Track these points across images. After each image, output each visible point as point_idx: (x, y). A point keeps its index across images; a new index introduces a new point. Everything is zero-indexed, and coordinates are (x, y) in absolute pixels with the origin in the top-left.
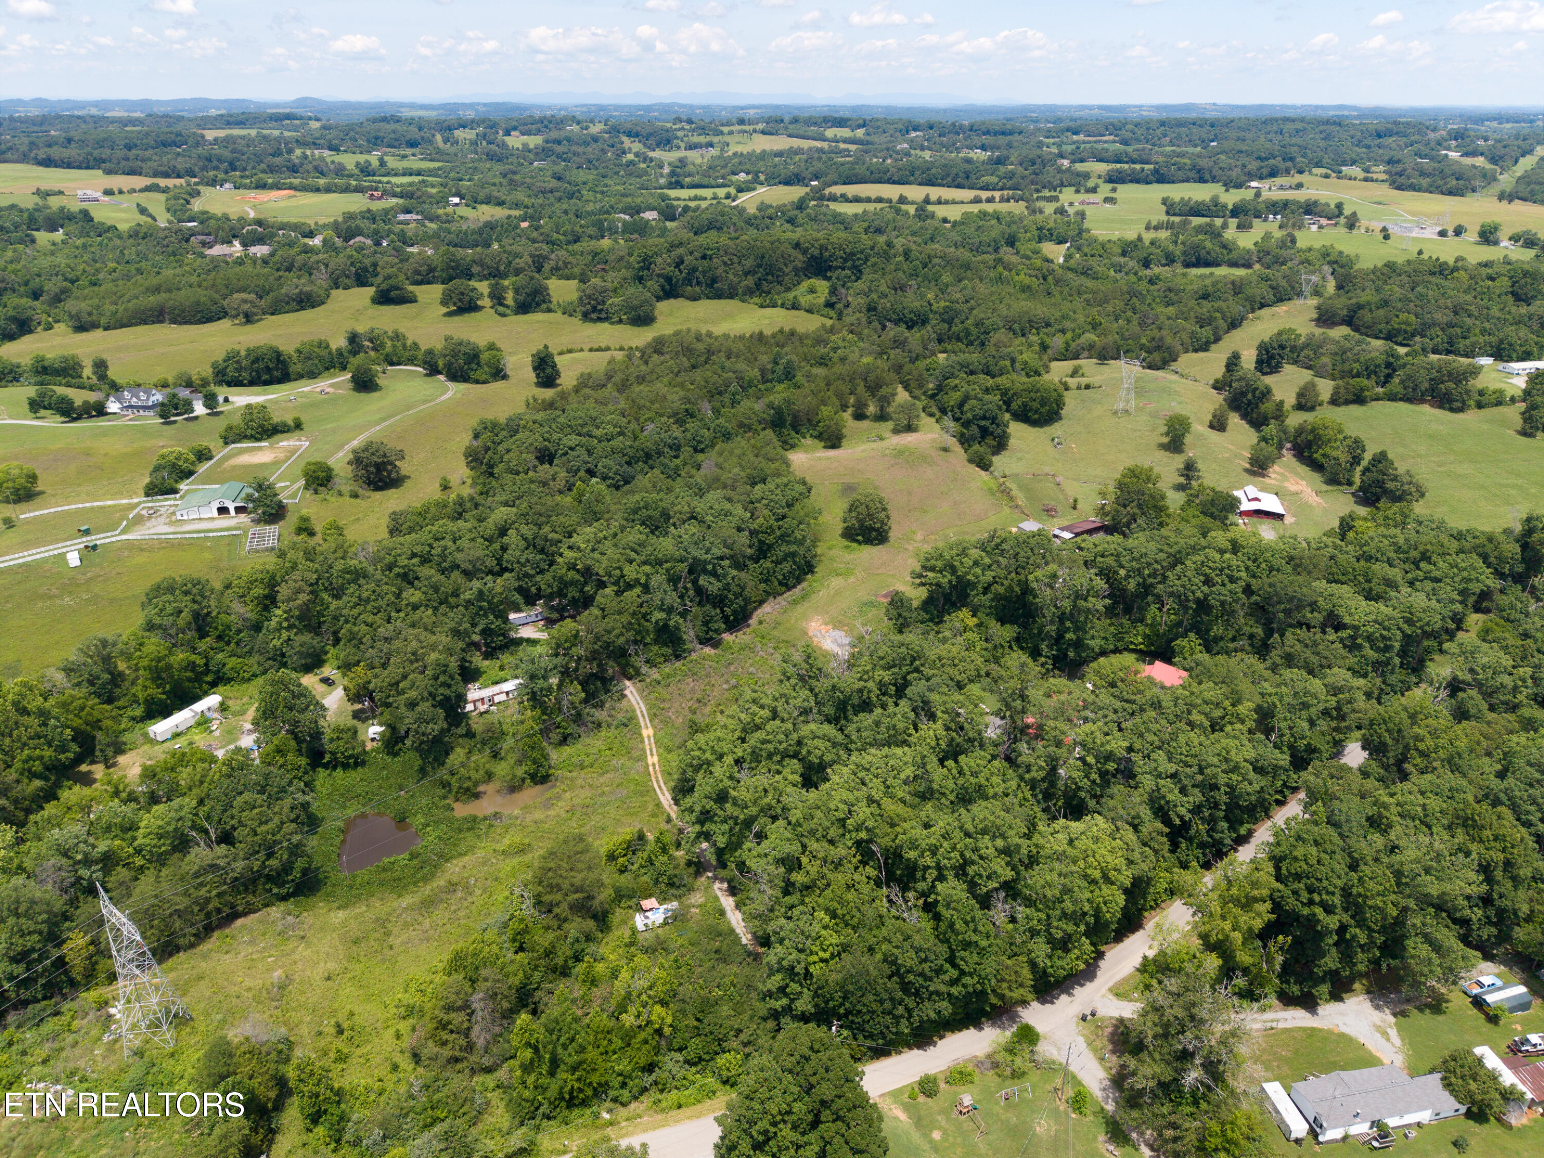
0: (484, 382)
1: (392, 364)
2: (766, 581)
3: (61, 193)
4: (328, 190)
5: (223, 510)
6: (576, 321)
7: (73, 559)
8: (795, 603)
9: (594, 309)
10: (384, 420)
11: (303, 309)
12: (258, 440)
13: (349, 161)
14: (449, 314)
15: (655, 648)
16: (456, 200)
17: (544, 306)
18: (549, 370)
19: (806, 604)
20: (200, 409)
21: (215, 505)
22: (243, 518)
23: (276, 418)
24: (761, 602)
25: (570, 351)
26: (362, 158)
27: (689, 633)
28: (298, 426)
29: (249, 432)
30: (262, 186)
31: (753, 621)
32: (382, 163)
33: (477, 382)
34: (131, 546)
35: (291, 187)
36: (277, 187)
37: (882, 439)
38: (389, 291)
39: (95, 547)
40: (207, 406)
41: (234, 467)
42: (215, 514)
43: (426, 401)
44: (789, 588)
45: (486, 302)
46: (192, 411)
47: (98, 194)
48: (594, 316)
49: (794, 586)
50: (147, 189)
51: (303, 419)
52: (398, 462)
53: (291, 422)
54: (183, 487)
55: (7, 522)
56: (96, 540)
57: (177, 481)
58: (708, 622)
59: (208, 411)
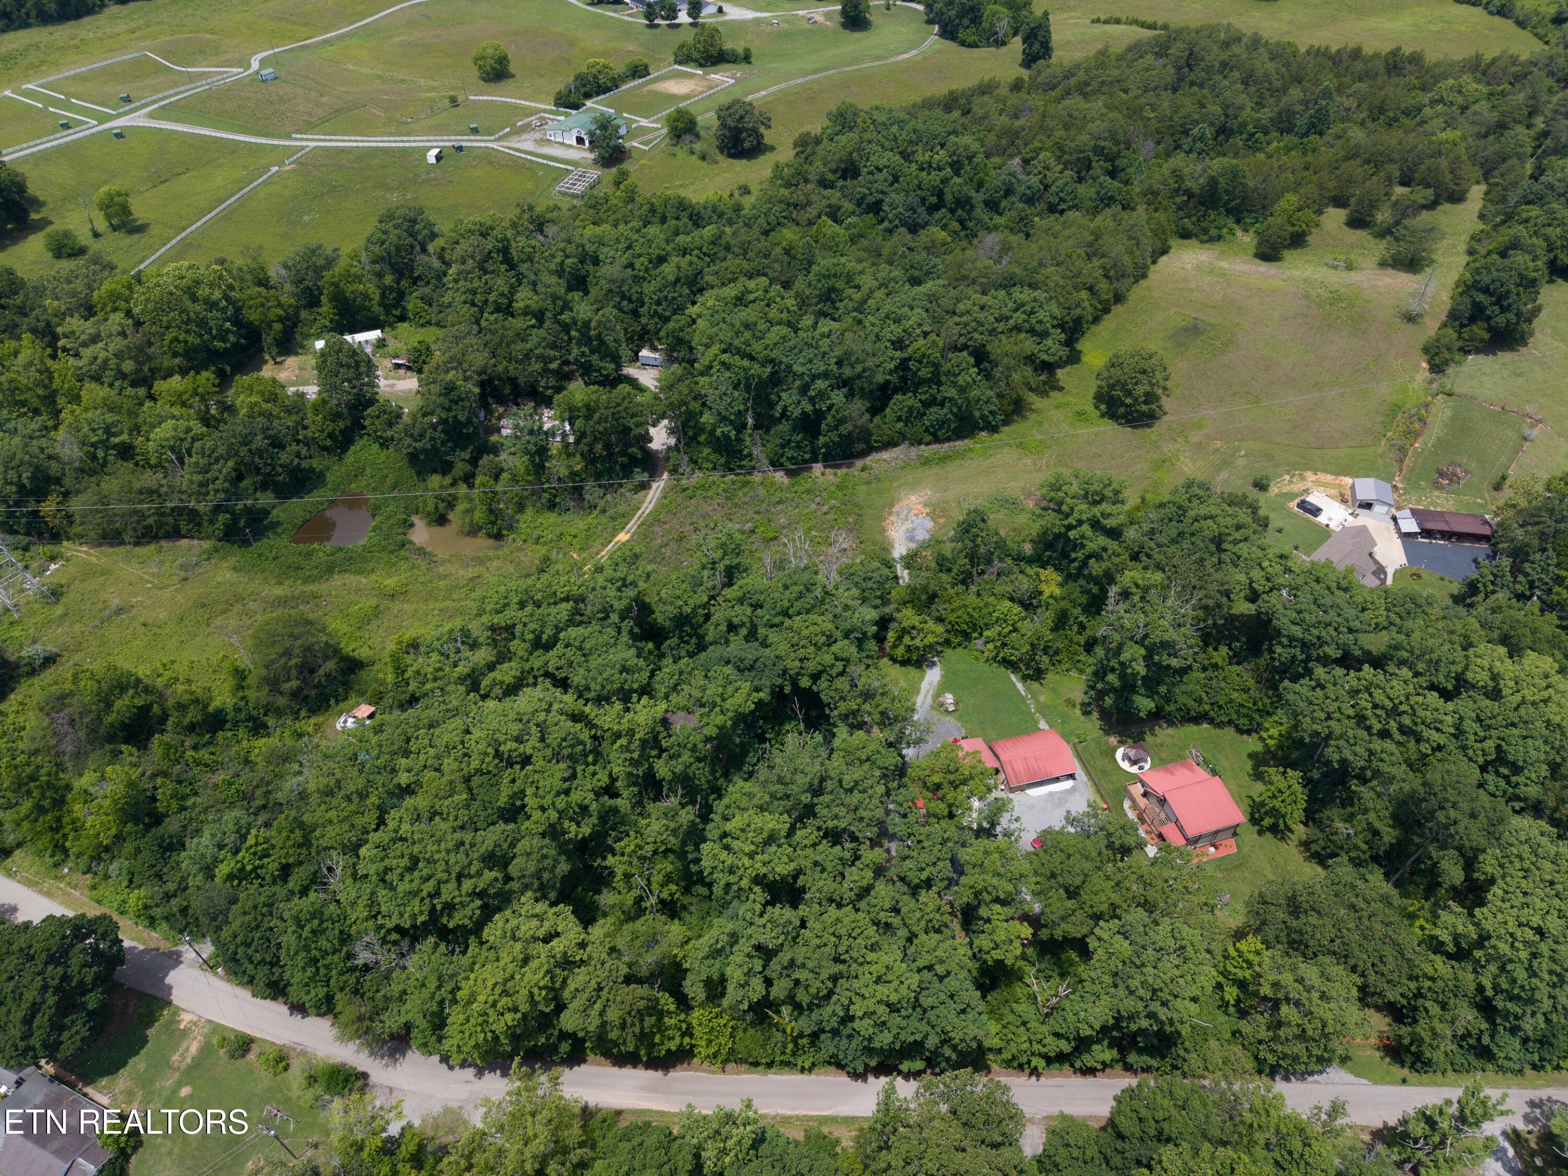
0: (971, 46)
2: (907, 422)
5: (580, 140)
7: (431, 156)
8: (927, 462)
10: (816, 71)
12: (701, 66)
15: (706, 452)
18: (1036, 46)
19: (936, 470)
20: (683, 17)
21: (575, 134)
22: (592, 156)
23: (728, 46)
24: (890, 444)
25: (1118, 22)
27: (759, 450)
28: (747, 58)
29: (695, 55)
31: (859, 463)
33: (963, 43)
34: (489, 157)
37: (1350, 267)
39: (460, 149)
40: (690, 15)
41: (650, 92)
42: (574, 143)
43: (879, 58)
44: (937, 440)
46: (675, 18)
49: (949, 440)
51: (754, 52)
52: (762, 130)
53: (740, 51)
54: (589, 103)
55: (453, 100)
56: (468, 141)
57: (588, 96)
58: (783, 446)
59: (690, 20)
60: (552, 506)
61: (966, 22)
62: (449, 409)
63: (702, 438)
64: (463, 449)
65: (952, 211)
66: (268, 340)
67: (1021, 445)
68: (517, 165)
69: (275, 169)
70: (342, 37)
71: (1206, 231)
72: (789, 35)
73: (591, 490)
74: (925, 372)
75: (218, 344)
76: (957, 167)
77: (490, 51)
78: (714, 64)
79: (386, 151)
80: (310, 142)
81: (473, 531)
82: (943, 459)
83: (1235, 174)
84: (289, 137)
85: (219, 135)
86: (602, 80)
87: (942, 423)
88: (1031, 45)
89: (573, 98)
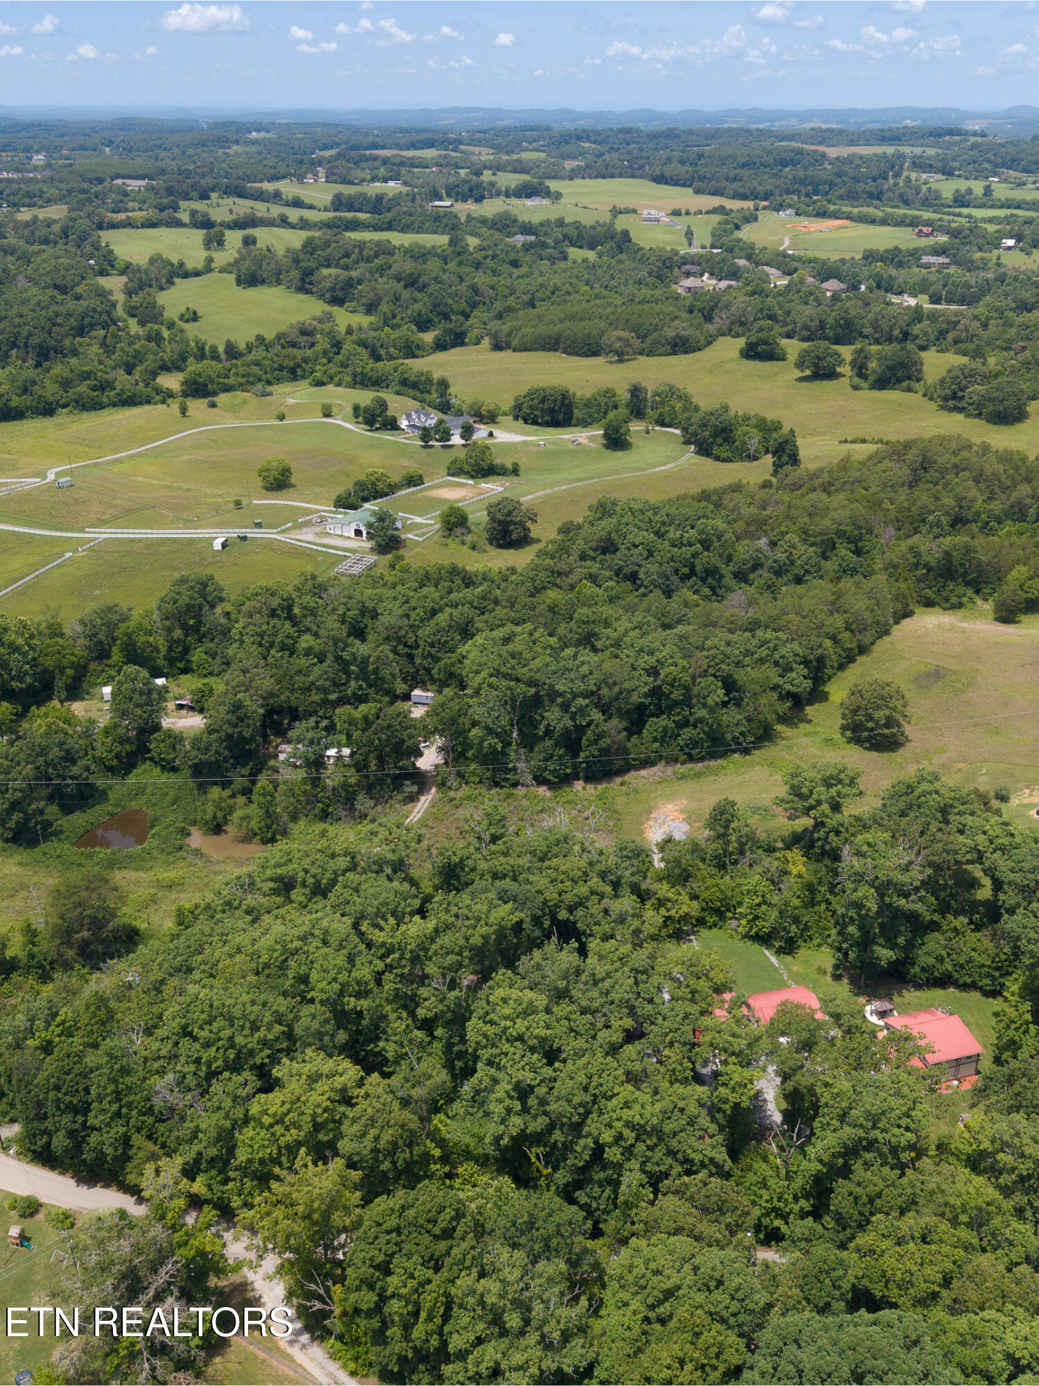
0: (724, 460)
1: (663, 424)
2: (662, 742)
3: (635, 211)
4: (884, 222)
5: (358, 533)
6: (933, 406)
7: (217, 545)
8: (683, 777)
9: (954, 396)
10: (579, 480)
11: (675, 353)
12: (472, 477)
13: (948, 188)
14: (801, 379)
15: (473, 766)
16: (1011, 242)
17: (905, 383)
18: (785, 459)
19: (691, 784)
20: (456, 440)
21: (353, 527)
22: (369, 545)
23: (498, 461)
24: (646, 763)
25: (864, 441)
26: (962, 185)
27: (523, 765)
28: (515, 471)
29: (467, 468)
30: (822, 214)
31: (619, 780)
32: (988, 191)
33: (718, 459)
34: (271, 545)
35: (849, 217)
36: (835, 215)
38: (757, 344)
39: (245, 538)
40: (462, 437)
41: (424, 497)
42: (353, 535)
43: (638, 469)
44: (691, 759)
45: (845, 369)
46: (449, 440)
47: (661, 215)
48: (951, 403)
49: (702, 759)
50: (714, 211)
51: (522, 468)
52: (529, 524)
53: (509, 466)
54: (367, 505)
55: (238, 504)
56: (252, 533)
57: (366, 500)
58: (546, 760)
59: (463, 442)
60: (325, 816)
61: (719, 440)
62: (235, 726)
63: (470, 754)
64: (244, 765)
65: (704, 580)
66: (60, 683)
67: (771, 765)
68: (297, 552)
69: (68, 555)
70: (132, 457)
71: (947, 600)
72: (555, 454)
73: (363, 802)
74: (677, 695)
75: (15, 684)
76: (706, 544)
77: (274, 464)
78: (484, 476)
79: (175, 540)
80: (103, 534)
81: (247, 839)
82: (698, 775)
83: (968, 550)
84: (82, 531)
85: (16, 529)
86: (380, 486)
87: (695, 743)
88: (780, 457)
89: (352, 499)
